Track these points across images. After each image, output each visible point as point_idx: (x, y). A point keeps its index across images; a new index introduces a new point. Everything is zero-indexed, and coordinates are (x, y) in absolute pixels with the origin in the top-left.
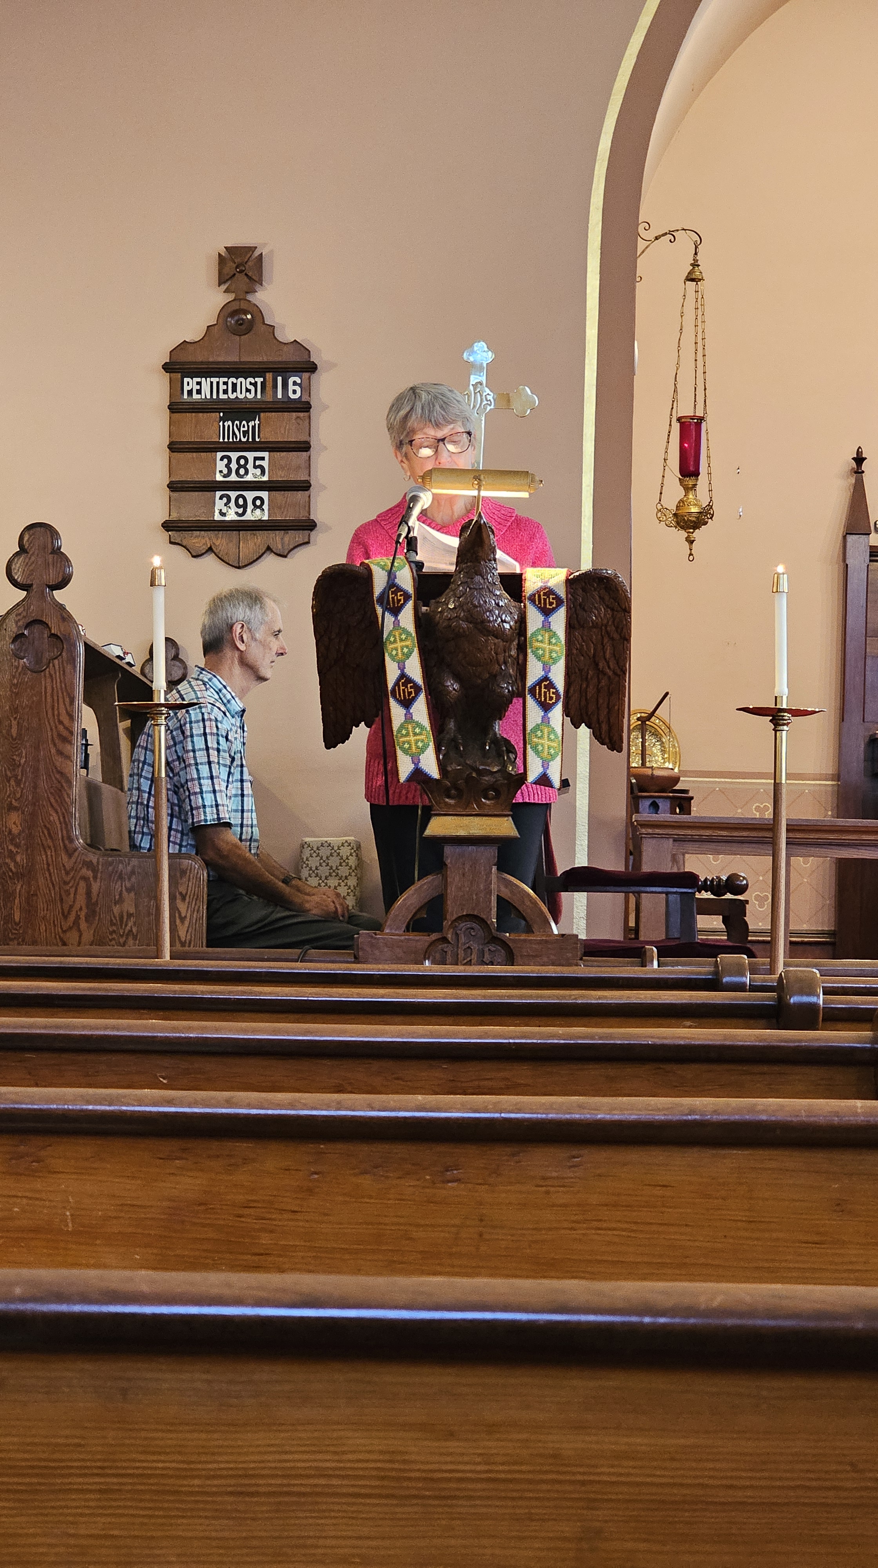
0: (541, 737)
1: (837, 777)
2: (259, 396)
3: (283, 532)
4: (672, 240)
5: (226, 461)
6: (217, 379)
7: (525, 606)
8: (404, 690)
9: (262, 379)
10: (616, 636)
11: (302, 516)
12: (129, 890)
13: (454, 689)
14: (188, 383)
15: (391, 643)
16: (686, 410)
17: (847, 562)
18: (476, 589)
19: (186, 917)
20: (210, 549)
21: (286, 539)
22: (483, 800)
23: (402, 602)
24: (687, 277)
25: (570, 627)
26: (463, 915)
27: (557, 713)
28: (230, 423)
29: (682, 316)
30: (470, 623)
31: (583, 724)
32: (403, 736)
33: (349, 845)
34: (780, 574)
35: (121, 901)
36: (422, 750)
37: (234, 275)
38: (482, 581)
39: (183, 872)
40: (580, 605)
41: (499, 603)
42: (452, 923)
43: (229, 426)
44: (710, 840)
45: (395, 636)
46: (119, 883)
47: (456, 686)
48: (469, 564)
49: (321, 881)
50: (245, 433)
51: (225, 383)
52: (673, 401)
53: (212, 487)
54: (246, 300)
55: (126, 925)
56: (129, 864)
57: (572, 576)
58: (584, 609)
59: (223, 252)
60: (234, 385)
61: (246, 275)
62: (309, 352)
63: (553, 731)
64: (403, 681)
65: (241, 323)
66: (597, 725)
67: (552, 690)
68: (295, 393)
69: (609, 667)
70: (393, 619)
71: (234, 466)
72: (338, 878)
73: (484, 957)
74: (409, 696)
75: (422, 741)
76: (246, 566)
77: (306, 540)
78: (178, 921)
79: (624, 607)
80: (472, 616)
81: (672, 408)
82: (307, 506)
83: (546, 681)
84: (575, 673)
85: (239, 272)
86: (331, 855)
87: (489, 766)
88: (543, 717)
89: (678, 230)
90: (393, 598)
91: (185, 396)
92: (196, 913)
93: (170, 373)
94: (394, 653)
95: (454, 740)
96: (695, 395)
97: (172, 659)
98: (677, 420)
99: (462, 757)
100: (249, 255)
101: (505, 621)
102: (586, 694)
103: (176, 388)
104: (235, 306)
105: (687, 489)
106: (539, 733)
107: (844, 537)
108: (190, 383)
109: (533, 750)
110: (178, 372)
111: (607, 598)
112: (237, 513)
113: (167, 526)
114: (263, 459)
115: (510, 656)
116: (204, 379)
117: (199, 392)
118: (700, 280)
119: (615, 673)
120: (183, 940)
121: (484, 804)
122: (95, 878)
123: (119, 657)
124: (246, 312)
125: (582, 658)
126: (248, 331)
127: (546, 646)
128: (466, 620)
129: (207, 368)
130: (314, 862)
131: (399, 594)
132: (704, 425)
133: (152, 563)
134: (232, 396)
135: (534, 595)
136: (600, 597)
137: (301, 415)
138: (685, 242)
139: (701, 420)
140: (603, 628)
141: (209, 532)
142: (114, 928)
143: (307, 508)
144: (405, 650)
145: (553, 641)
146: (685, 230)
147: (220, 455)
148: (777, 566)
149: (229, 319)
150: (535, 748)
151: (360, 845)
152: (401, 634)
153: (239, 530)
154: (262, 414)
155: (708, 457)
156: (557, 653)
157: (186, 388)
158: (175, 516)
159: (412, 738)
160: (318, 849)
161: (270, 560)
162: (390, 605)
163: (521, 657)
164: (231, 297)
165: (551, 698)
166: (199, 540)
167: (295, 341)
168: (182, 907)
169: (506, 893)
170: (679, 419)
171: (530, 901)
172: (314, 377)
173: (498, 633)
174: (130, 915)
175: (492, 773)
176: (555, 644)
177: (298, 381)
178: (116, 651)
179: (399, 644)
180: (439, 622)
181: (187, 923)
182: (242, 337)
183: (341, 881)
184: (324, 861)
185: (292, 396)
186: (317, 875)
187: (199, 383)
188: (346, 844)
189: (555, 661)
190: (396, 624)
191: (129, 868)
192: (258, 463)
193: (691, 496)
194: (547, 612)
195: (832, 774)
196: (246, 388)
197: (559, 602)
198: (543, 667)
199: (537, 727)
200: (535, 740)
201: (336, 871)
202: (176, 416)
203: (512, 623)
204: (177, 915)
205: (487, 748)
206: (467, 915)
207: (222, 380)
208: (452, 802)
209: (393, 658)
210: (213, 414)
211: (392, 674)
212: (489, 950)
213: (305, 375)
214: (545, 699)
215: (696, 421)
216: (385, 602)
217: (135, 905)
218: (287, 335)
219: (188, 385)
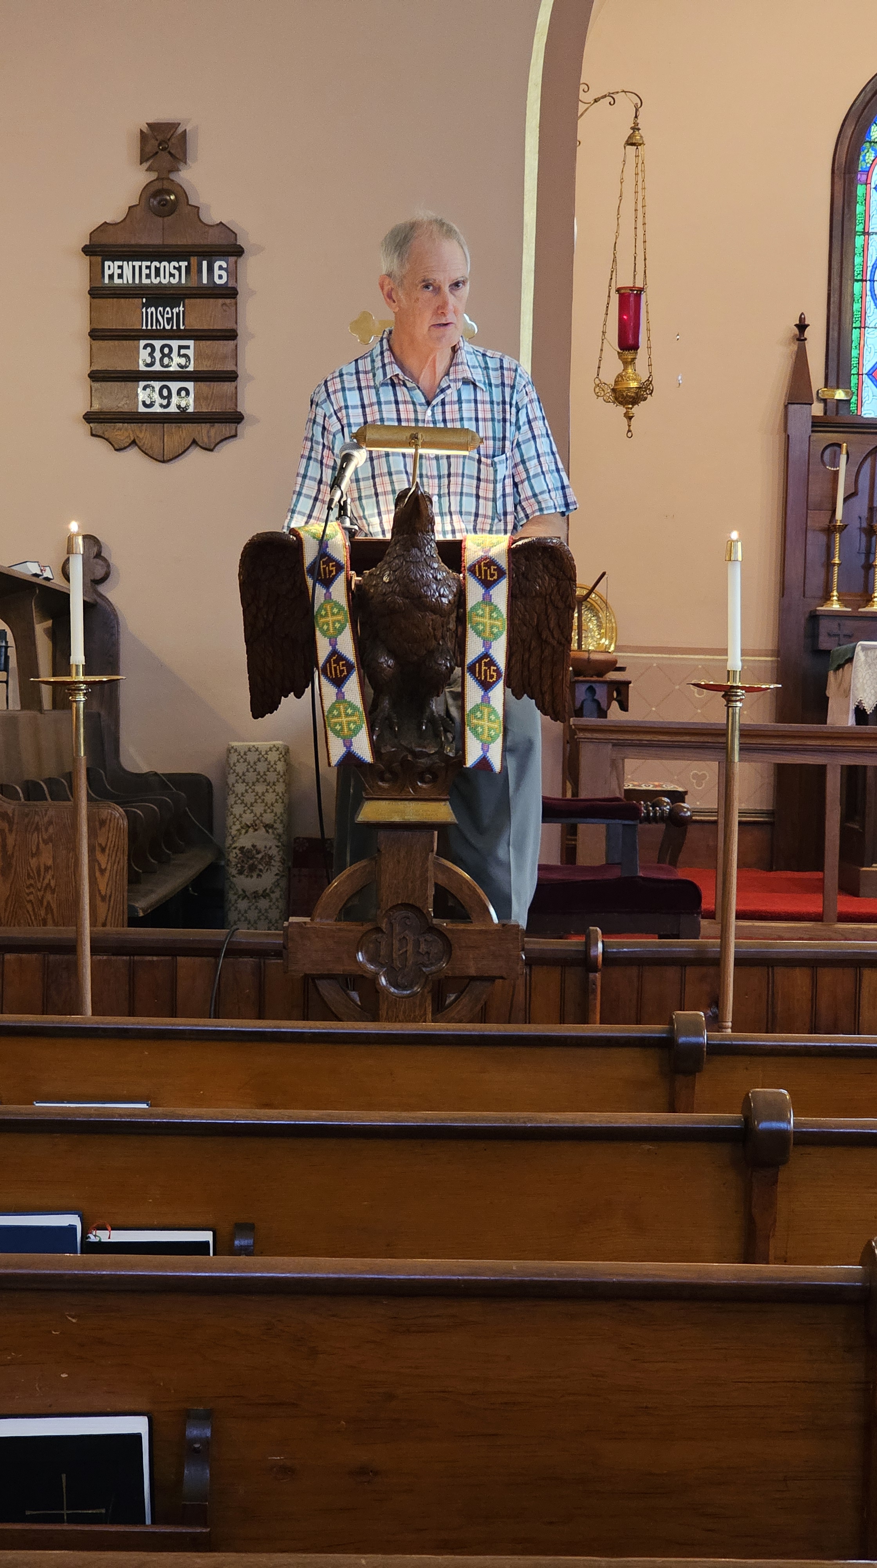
0: (481, 718)
1: (777, 653)
2: (183, 281)
3: (208, 425)
4: (612, 103)
5: (149, 349)
6: (140, 263)
7: (464, 578)
8: (335, 668)
9: (186, 263)
10: (561, 605)
11: (228, 407)
12: (46, 842)
13: (389, 666)
14: (109, 266)
15: (322, 616)
16: (625, 280)
17: (789, 432)
18: (413, 563)
19: (106, 869)
20: (134, 443)
21: (213, 432)
22: (419, 784)
23: (334, 573)
24: (627, 141)
25: (513, 597)
26: (398, 904)
27: (498, 693)
28: (153, 309)
29: (621, 183)
30: (407, 598)
31: (525, 695)
32: (334, 717)
33: (278, 749)
34: (734, 541)
35: (37, 854)
36: (355, 732)
37: (157, 153)
38: (419, 554)
39: (103, 823)
40: (523, 574)
41: (436, 576)
42: (386, 912)
43: (152, 313)
44: (650, 745)
45: (326, 610)
46: (35, 834)
47: (391, 662)
48: (405, 536)
49: (248, 787)
50: (169, 320)
51: (148, 267)
52: (612, 271)
53: (136, 376)
54: (169, 179)
55: (43, 880)
56: (46, 814)
57: (514, 546)
58: (527, 579)
59: (145, 129)
60: (157, 270)
61: (170, 153)
62: (236, 235)
63: (493, 711)
64: (335, 658)
65: (164, 203)
66: (540, 696)
67: (492, 668)
68: (221, 278)
69: (553, 637)
70: (325, 591)
71: (158, 355)
72: (266, 784)
73: (419, 948)
74: (341, 674)
75: (355, 723)
76: (171, 460)
77: (233, 433)
78: (98, 874)
79: (569, 576)
80: (408, 591)
81: (611, 279)
82: (234, 398)
83: (486, 658)
84: (517, 643)
85: (162, 150)
86: (259, 760)
87: (426, 748)
88: (483, 697)
89: (617, 92)
90: (324, 569)
91: (106, 281)
92: (116, 865)
93: (90, 255)
94: (325, 627)
95: (388, 718)
96: (635, 264)
97: (94, 557)
98: (616, 291)
99: (396, 737)
100: (172, 132)
101: (443, 596)
102: (529, 664)
103: (96, 272)
104: (158, 186)
105: (626, 363)
106: (479, 714)
107: (786, 407)
108: (111, 267)
109: (472, 732)
110: (99, 255)
111: (550, 566)
112: (161, 406)
113: (89, 418)
114: (188, 347)
115: (449, 630)
116: (125, 263)
117: (120, 276)
118: (640, 144)
119: (560, 643)
120: (103, 893)
121: (420, 788)
122: (11, 831)
123: (36, 575)
124: (169, 193)
125: (525, 628)
126: (171, 213)
127: (487, 621)
128: (403, 595)
129: (129, 252)
130: (241, 768)
131: (331, 564)
132: (643, 297)
133: (69, 530)
134: (156, 281)
135: (474, 566)
136: (544, 566)
137: (228, 301)
138: (626, 104)
139: (641, 291)
140: (548, 597)
141: (132, 425)
142: (32, 882)
143: (234, 400)
144: (337, 625)
145: (495, 615)
146: (625, 92)
147: (142, 343)
148: (730, 533)
149: (152, 200)
150: (474, 730)
151: (288, 749)
152: (332, 608)
153: (164, 423)
154: (187, 301)
155: (648, 330)
156: (498, 628)
157: (107, 272)
158: (96, 407)
159: (344, 720)
160: (245, 754)
161: (196, 454)
162: (321, 576)
163: (460, 630)
164: (153, 176)
165: (492, 677)
166: (122, 433)
167: (221, 223)
168: (103, 859)
169: (442, 880)
170: (618, 290)
171: (468, 887)
172: (241, 260)
173: (436, 609)
174: (47, 869)
175: (428, 755)
176: (496, 619)
177: (224, 265)
178: (34, 568)
179: (330, 619)
180: (373, 597)
181: (107, 874)
182: (166, 219)
183: (268, 787)
184: (251, 767)
185: (218, 281)
186: (244, 781)
187: (120, 267)
188: (275, 749)
189: (496, 637)
190: (328, 596)
191: (46, 819)
192: (183, 352)
193: (630, 371)
194: (488, 585)
195: (772, 650)
196: (170, 273)
197: (501, 573)
198: (484, 643)
199: (477, 708)
200: (475, 721)
201: (264, 777)
202: (97, 301)
203: (450, 597)
204: (97, 867)
205: (424, 727)
206: (402, 904)
207: (145, 264)
208: (385, 785)
209: (324, 633)
210: (136, 300)
211: (323, 650)
212: (425, 940)
213: (232, 259)
214: (486, 678)
215: (635, 292)
216: (316, 574)
217: (53, 857)
218: (214, 214)
219: (109, 269)
